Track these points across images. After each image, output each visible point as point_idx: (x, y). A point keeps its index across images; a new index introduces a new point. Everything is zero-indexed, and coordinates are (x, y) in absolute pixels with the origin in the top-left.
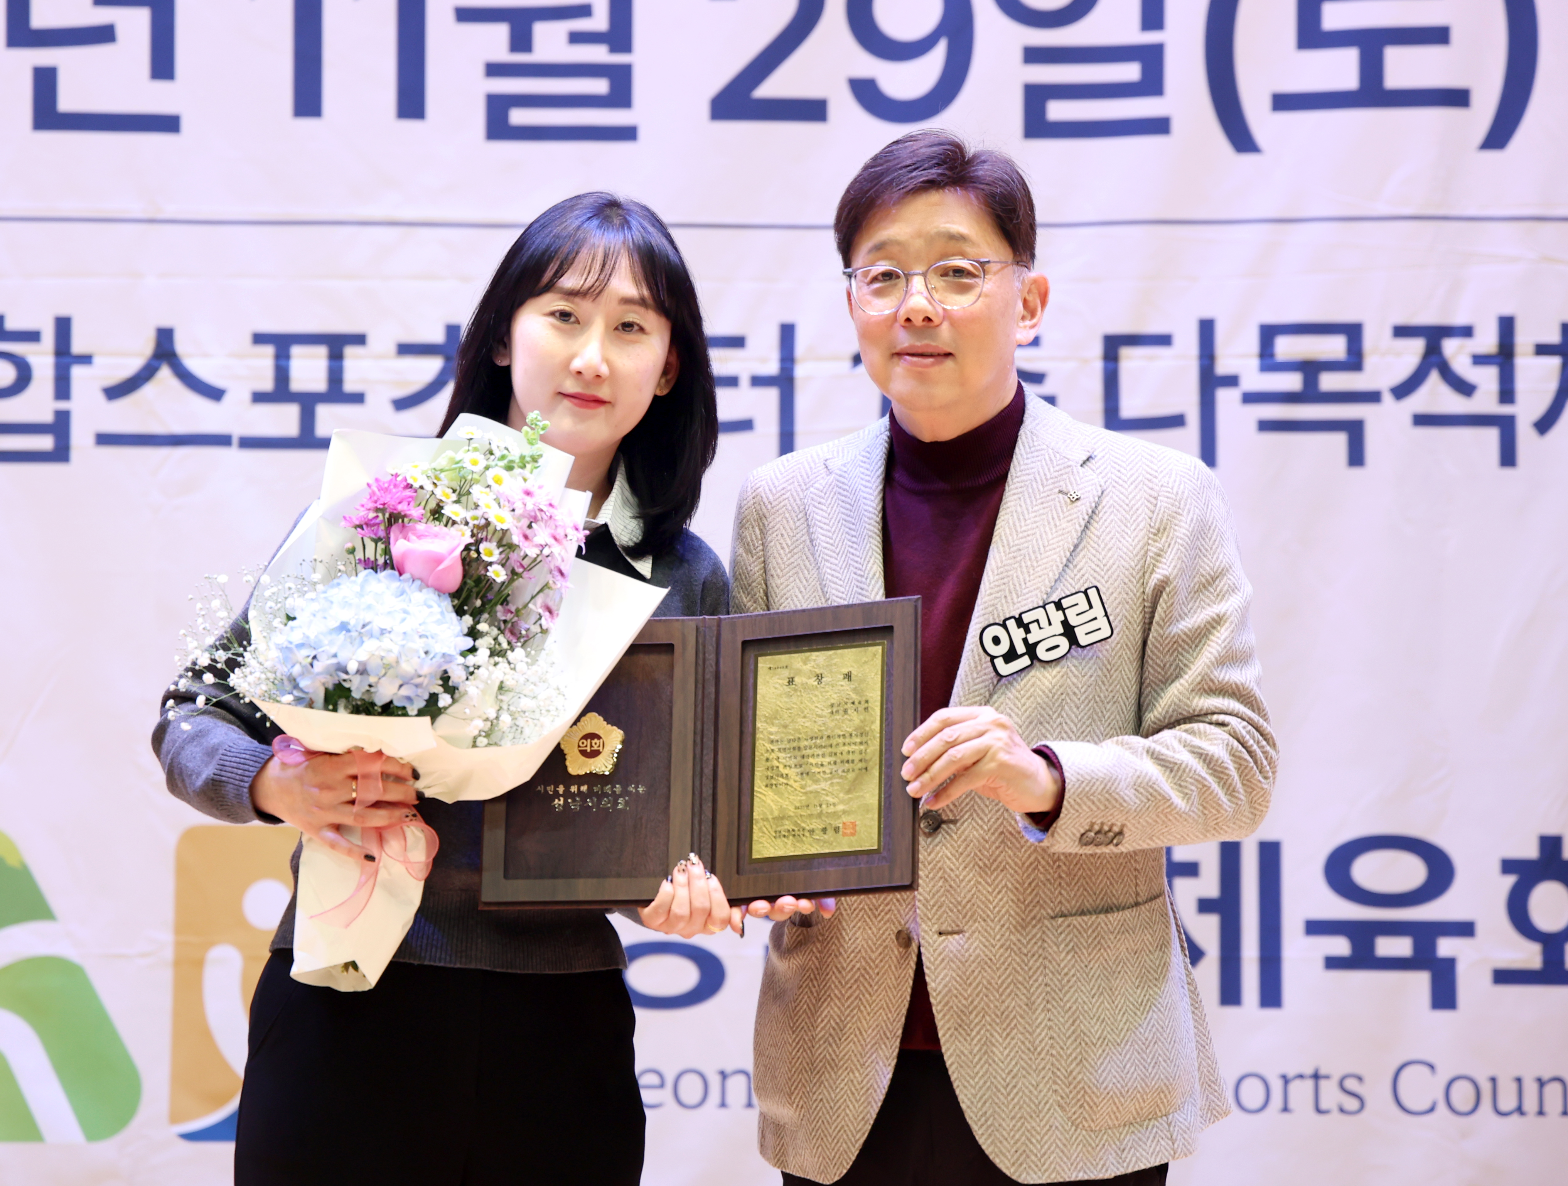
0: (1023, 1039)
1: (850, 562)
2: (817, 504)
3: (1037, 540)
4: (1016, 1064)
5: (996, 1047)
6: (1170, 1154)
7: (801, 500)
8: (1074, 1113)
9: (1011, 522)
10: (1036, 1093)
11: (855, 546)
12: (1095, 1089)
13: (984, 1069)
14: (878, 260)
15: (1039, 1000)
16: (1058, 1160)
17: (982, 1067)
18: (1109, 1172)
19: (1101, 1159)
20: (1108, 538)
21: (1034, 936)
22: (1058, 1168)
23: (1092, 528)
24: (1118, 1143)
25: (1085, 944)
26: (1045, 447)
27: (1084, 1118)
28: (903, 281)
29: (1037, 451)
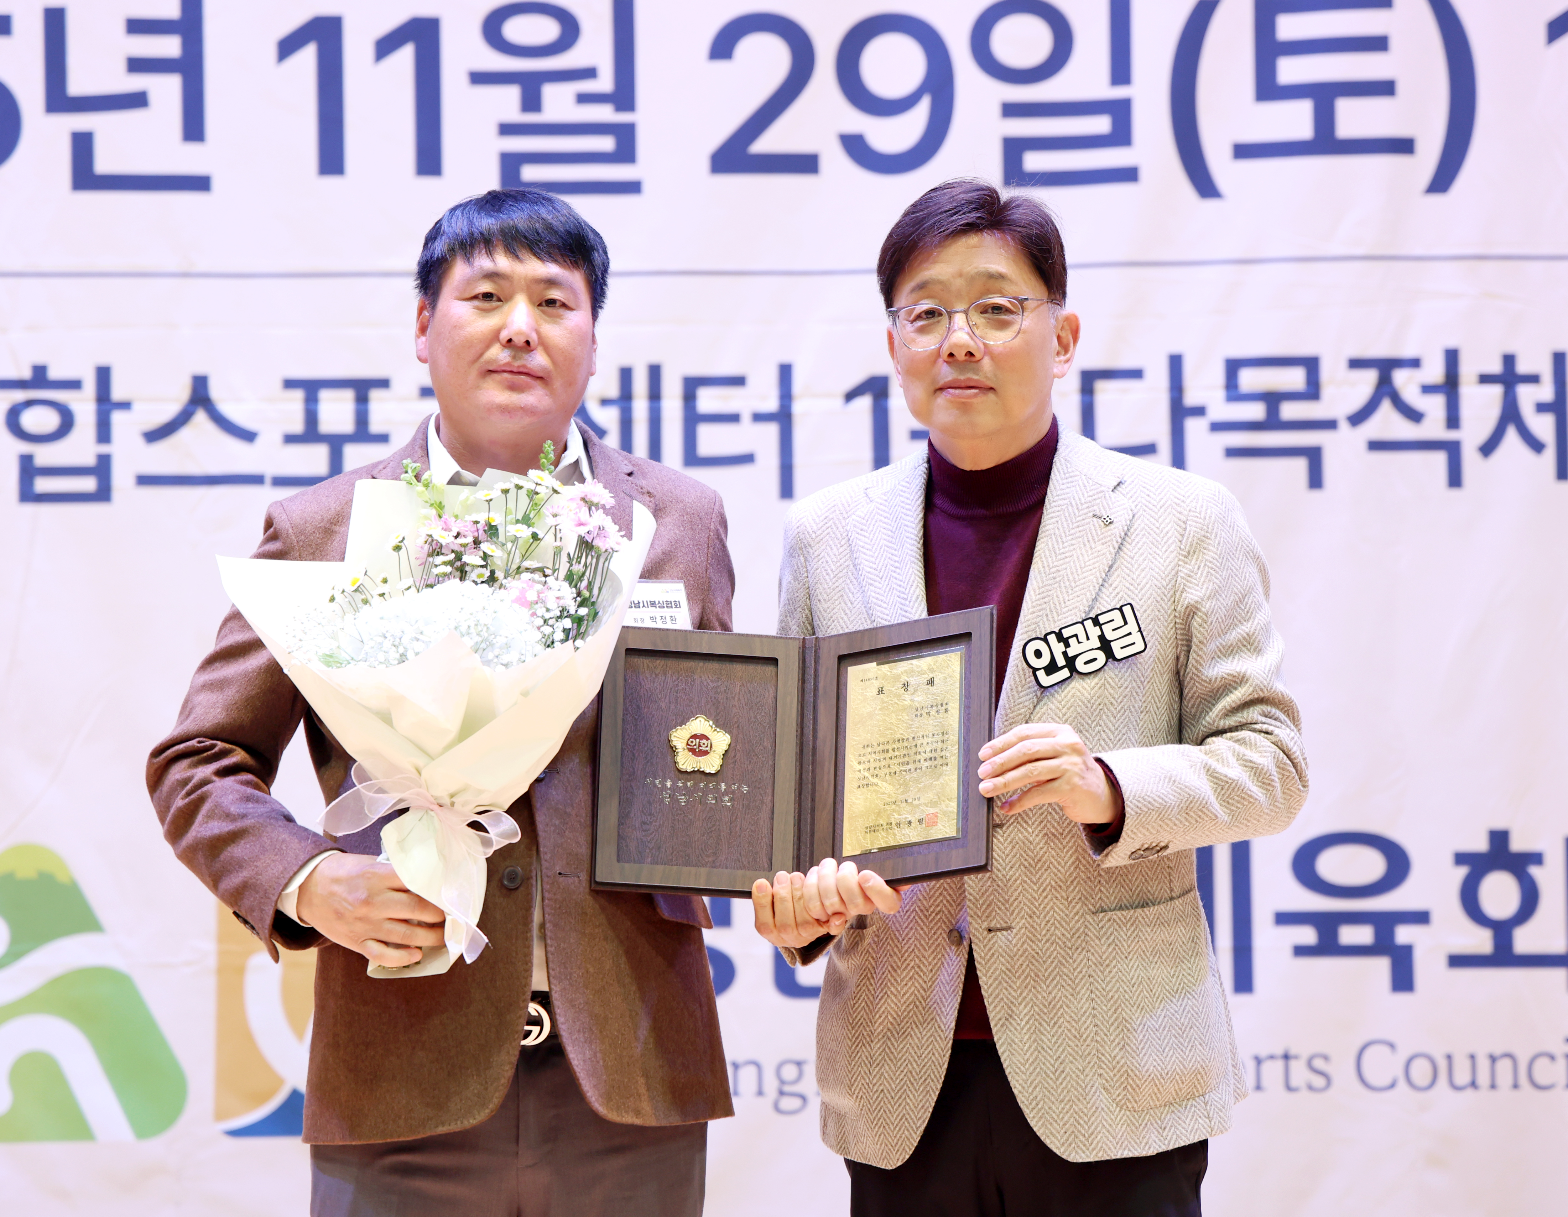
0: (1069, 1027)
1: (894, 586)
2: (859, 531)
3: (1074, 562)
4: (1064, 1050)
5: (1045, 1035)
6: (1207, 1131)
7: (843, 527)
8: (1118, 1095)
9: (1050, 544)
10: (1082, 1077)
11: (898, 571)
12: (1137, 1072)
13: (1034, 1057)
14: (922, 299)
15: (1083, 991)
16: (1105, 1139)
17: (1031, 1054)
18: (1152, 1149)
19: (1144, 1138)
20: (1141, 559)
21: (1078, 930)
22: (1104, 1146)
23: (1125, 549)
24: (1159, 1122)
25: (1125, 937)
26: (1078, 473)
27: (1128, 1099)
28: (945, 319)
29: (1072, 477)
